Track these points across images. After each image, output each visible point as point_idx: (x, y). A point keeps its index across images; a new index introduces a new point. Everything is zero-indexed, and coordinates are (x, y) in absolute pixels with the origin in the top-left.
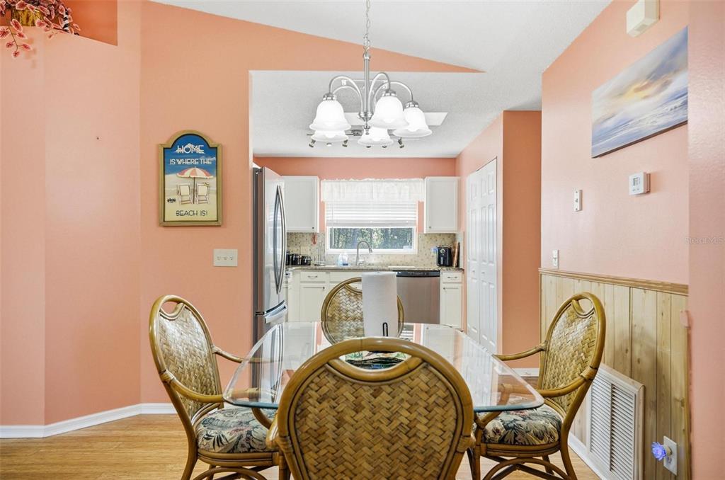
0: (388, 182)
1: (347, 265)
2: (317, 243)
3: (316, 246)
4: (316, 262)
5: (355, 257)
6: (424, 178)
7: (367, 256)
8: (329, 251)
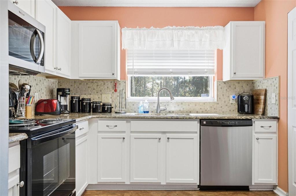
0: (189, 29)
1: (148, 112)
2: (118, 90)
3: (117, 94)
4: (117, 110)
5: (156, 105)
6: (224, 25)
7: (168, 103)
8: (130, 99)
